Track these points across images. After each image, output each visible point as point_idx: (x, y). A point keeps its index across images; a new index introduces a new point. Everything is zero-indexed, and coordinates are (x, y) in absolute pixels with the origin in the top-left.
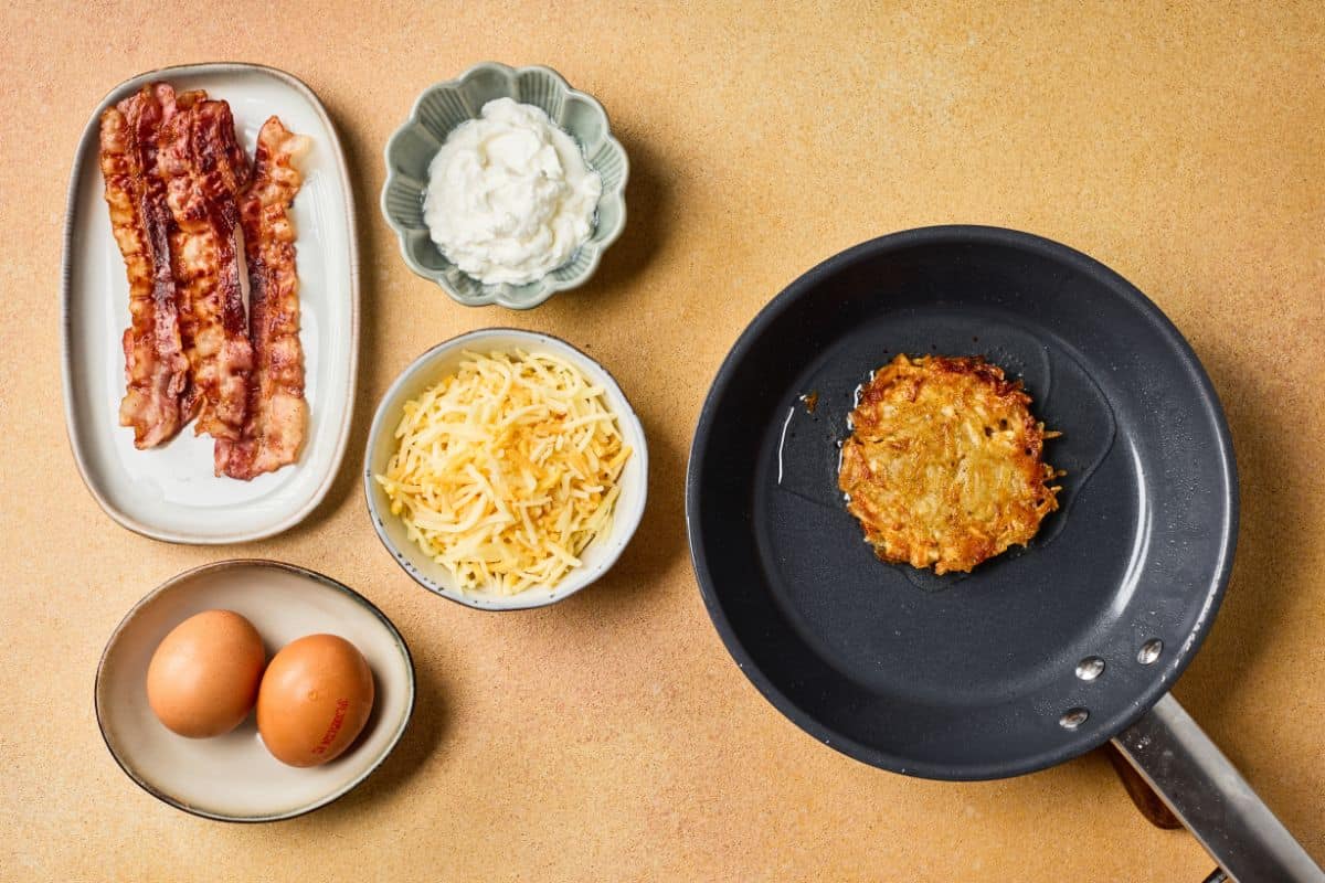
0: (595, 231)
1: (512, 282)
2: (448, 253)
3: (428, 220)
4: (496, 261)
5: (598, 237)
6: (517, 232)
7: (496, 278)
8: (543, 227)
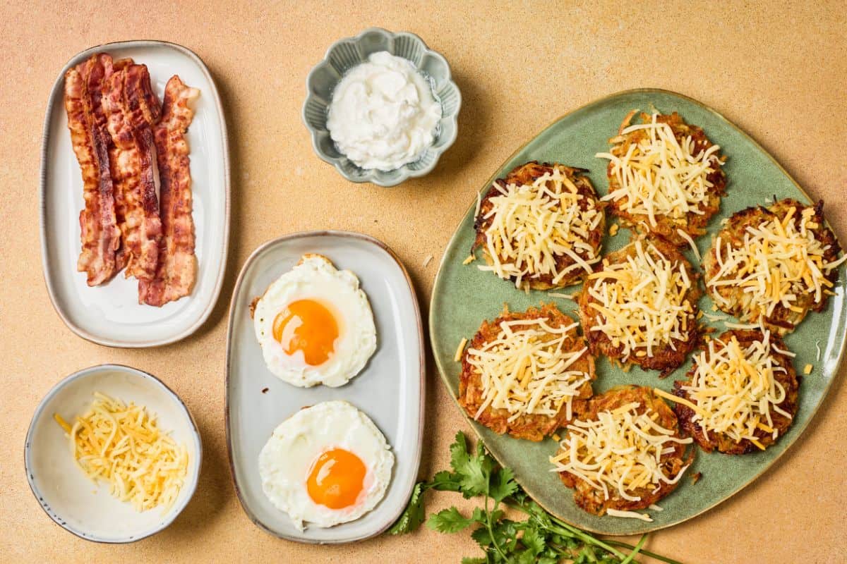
0: (436, 140)
1: (382, 169)
2: (342, 148)
3: (330, 125)
4: (372, 154)
5: (438, 144)
6: (387, 137)
7: (371, 165)
8: (404, 136)
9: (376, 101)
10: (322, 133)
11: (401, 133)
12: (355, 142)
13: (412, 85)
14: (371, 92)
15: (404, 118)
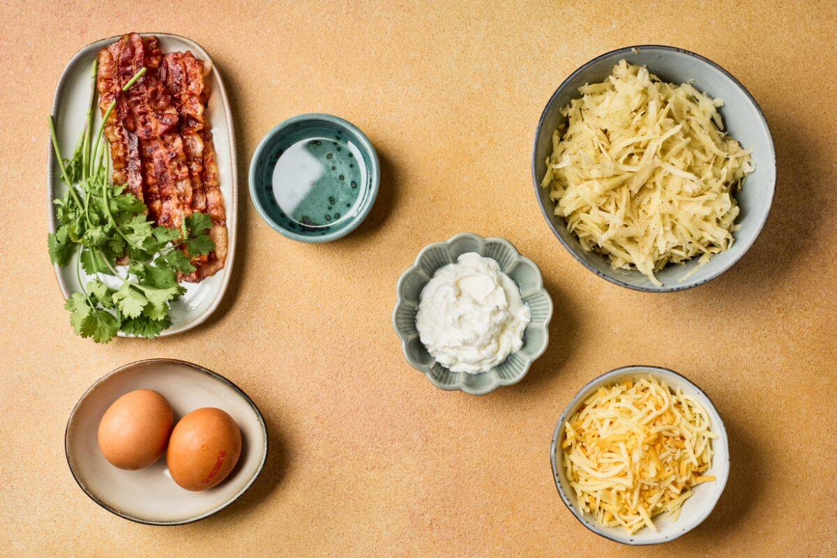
0: (524, 344)
1: (469, 372)
2: (430, 351)
3: (419, 327)
4: (461, 359)
6: (476, 344)
7: (459, 368)
8: (493, 341)
9: (465, 306)
10: (412, 337)
11: (491, 338)
12: (445, 346)
13: (501, 289)
14: (460, 294)
15: (495, 324)
